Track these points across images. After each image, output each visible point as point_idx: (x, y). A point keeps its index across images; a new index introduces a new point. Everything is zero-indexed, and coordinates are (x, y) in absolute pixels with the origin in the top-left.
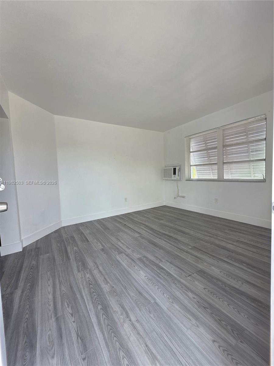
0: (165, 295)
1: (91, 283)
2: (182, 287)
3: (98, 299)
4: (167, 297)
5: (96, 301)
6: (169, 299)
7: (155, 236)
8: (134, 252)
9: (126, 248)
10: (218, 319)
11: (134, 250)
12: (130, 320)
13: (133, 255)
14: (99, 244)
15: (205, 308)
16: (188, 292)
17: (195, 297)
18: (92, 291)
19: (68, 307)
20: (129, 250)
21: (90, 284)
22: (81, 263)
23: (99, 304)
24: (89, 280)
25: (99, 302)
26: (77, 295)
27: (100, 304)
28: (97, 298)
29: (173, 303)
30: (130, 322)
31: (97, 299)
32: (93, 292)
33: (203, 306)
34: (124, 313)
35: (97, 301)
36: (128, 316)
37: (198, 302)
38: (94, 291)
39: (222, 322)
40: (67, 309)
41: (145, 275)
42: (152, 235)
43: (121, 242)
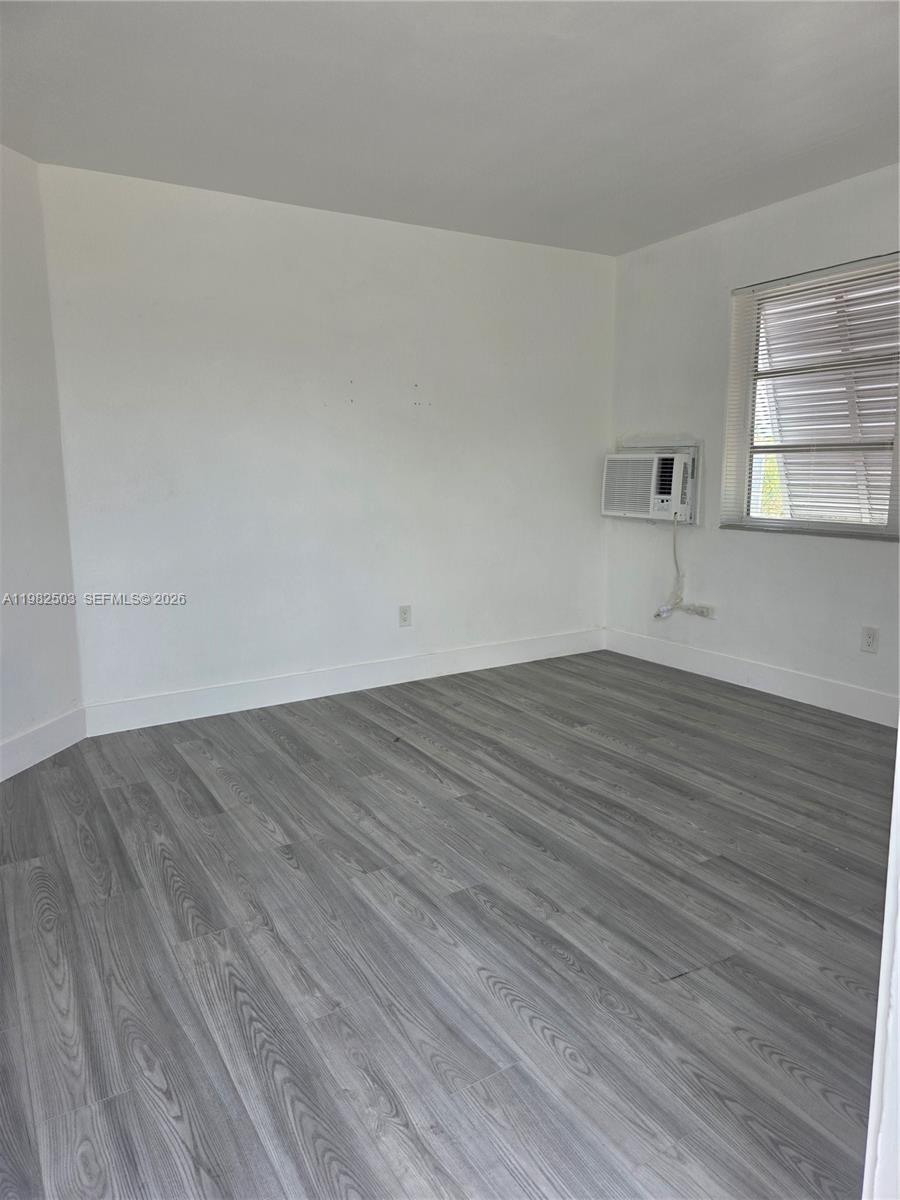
0: (561, 1045)
1: (239, 983)
2: (639, 1019)
3: (271, 1044)
4: (569, 1051)
5: (264, 1053)
6: (576, 1060)
7: (536, 798)
8: (435, 864)
9: (399, 845)
10: (770, 1138)
11: (435, 857)
12: (406, 1125)
13: (431, 879)
14: (272, 824)
15: (721, 1098)
16: (661, 1039)
17: (690, 1057)
18: (247, 1018)
19: (151, 1069)
20: (411, 857)
21: (236, 989)
22: (193, 903)
23: (276, 1062)
24: (231, 974)
25: (278, 1058)
26: (185, 1028)
27: (280, 1063)
28: (270, 1040)
29: (589, 1073)
30: (406, 1131)
31: (267, 1044)
32: (252, 1019)
33: (716, 1093)
34: (382, 1098)
35: (271, 1054)
36: (397, 1111)
37: (698, 1076)
38: (254, 1015)
39: (783, 1148)
40: (147, 1073)
41: (480, 964)
42: (525, 796)
43: (374, 818)
